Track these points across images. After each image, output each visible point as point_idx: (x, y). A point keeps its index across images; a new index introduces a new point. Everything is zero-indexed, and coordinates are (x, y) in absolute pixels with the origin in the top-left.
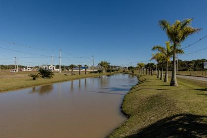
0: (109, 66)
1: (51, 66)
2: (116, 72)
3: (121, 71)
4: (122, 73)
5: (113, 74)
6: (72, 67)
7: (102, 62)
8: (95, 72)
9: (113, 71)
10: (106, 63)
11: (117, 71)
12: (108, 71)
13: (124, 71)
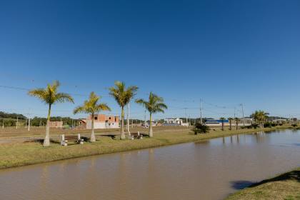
0: (267, 117)
1: (178, 119)
2: (279, 126)
3: (290, 125)
4: (290, 128)
5: (274, 131)
6: (222, 120)
7: (257, 113)
8: (248, 127)
9: (274, 125)
10: (261, 114)
11: (281, 125)
12: (266, 125)
13: (294, 126)
